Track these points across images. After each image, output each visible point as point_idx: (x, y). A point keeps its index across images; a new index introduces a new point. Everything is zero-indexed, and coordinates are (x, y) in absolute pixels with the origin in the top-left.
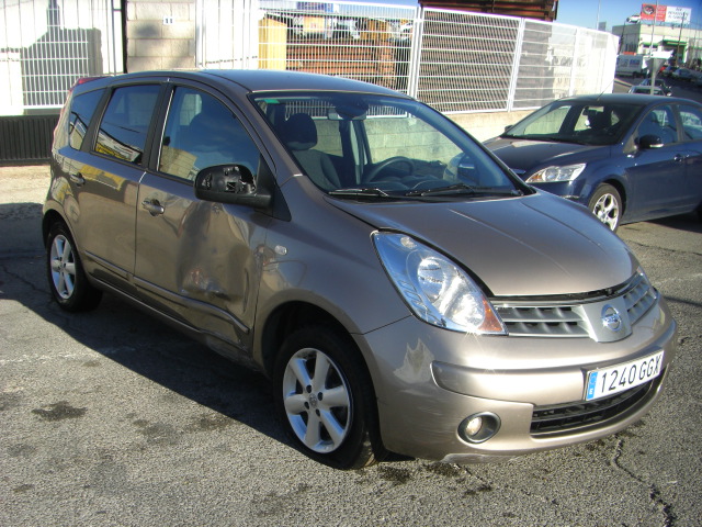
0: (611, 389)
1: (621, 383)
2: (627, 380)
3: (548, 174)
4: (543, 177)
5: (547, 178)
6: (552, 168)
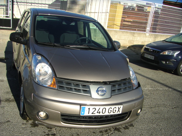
0: (92, 113)
1: (97, 112)
2: (101, 112)
3: (168, 52)
4: (166, 53)
5: (167, 54)
6: (169, 51)
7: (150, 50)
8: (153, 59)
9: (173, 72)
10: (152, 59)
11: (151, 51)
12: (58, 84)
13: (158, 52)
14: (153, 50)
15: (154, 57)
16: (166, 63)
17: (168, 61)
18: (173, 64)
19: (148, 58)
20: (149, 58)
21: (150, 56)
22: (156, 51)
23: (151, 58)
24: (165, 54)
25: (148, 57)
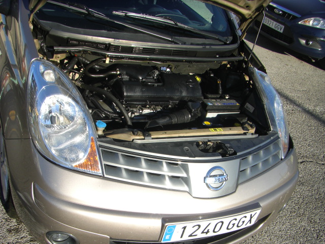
0: (190, 236)
1: (203, 232)
2: (211, 231)
3: (314, 21)
4: (311, 22)
5: (313, 24)
6: (318, 18)
7: (276, 11)
8: (282, 31)
9: (314, 61)
10: (279, 30)
11: (280, 14)
12: (104, 160)
13: (294, 18)
14: (284, 13)
15: (283, 27)
16: (307, 43)
17: (311, 41)
18: (322, 47)
19: (271, 26)
20: (273, 27)
21: (275, 23)
22: (290, 15)
23: (276, 29)
24: (307, 24)
25: (271, 24)
